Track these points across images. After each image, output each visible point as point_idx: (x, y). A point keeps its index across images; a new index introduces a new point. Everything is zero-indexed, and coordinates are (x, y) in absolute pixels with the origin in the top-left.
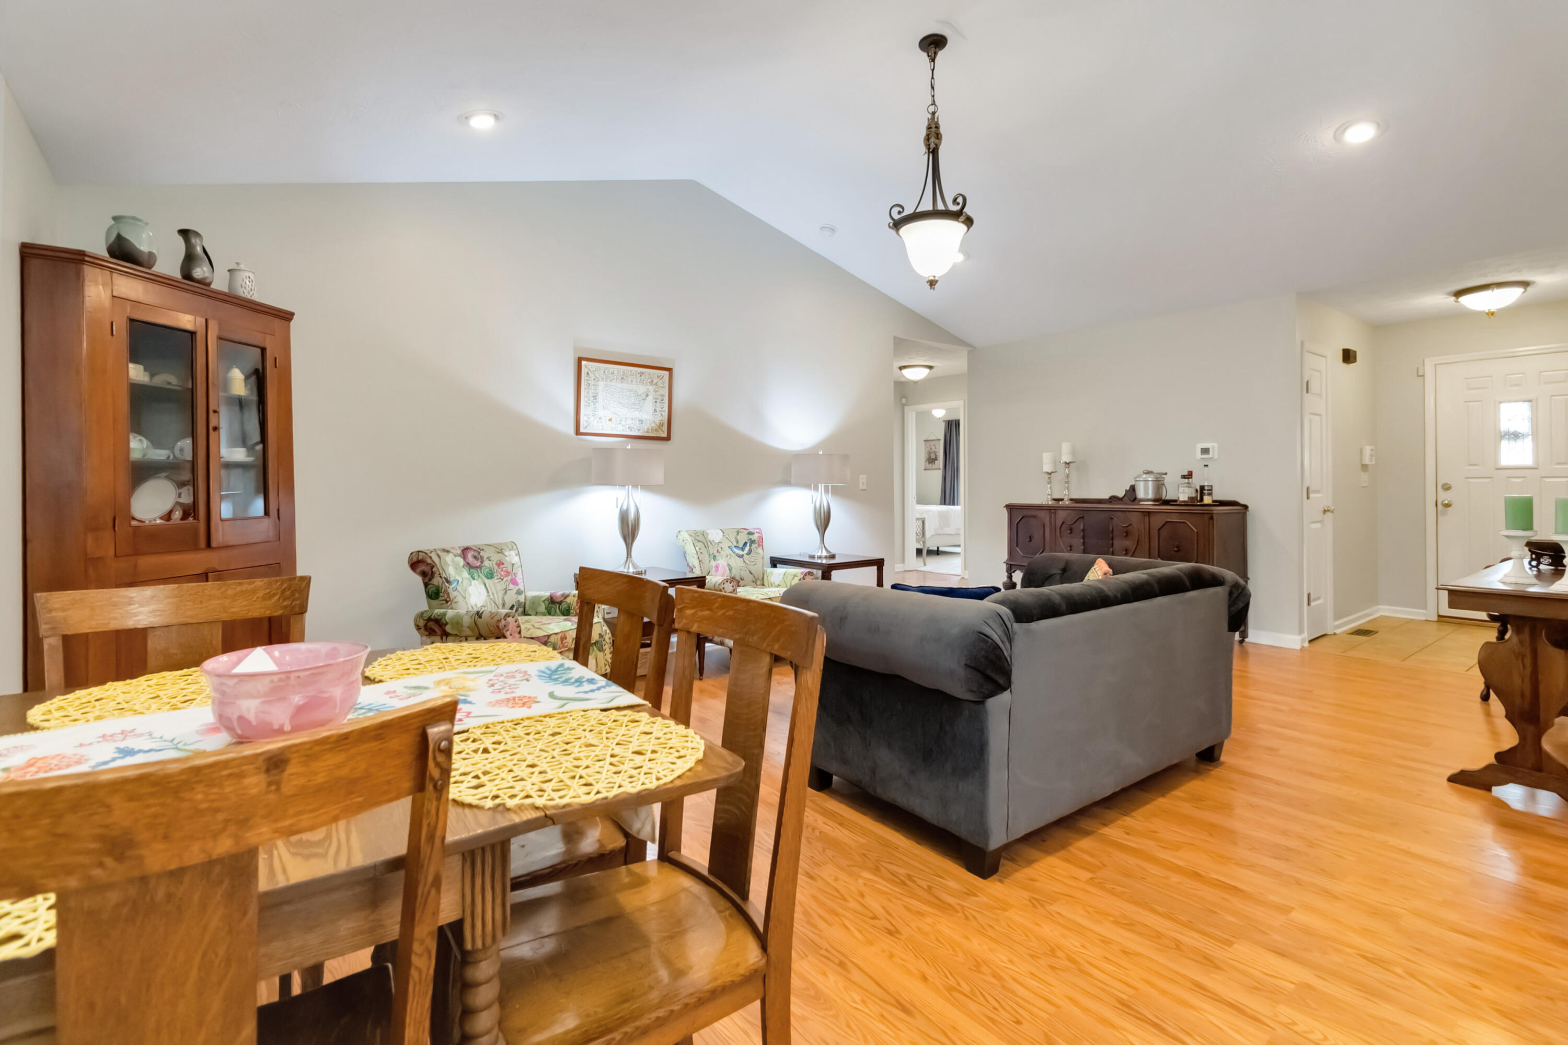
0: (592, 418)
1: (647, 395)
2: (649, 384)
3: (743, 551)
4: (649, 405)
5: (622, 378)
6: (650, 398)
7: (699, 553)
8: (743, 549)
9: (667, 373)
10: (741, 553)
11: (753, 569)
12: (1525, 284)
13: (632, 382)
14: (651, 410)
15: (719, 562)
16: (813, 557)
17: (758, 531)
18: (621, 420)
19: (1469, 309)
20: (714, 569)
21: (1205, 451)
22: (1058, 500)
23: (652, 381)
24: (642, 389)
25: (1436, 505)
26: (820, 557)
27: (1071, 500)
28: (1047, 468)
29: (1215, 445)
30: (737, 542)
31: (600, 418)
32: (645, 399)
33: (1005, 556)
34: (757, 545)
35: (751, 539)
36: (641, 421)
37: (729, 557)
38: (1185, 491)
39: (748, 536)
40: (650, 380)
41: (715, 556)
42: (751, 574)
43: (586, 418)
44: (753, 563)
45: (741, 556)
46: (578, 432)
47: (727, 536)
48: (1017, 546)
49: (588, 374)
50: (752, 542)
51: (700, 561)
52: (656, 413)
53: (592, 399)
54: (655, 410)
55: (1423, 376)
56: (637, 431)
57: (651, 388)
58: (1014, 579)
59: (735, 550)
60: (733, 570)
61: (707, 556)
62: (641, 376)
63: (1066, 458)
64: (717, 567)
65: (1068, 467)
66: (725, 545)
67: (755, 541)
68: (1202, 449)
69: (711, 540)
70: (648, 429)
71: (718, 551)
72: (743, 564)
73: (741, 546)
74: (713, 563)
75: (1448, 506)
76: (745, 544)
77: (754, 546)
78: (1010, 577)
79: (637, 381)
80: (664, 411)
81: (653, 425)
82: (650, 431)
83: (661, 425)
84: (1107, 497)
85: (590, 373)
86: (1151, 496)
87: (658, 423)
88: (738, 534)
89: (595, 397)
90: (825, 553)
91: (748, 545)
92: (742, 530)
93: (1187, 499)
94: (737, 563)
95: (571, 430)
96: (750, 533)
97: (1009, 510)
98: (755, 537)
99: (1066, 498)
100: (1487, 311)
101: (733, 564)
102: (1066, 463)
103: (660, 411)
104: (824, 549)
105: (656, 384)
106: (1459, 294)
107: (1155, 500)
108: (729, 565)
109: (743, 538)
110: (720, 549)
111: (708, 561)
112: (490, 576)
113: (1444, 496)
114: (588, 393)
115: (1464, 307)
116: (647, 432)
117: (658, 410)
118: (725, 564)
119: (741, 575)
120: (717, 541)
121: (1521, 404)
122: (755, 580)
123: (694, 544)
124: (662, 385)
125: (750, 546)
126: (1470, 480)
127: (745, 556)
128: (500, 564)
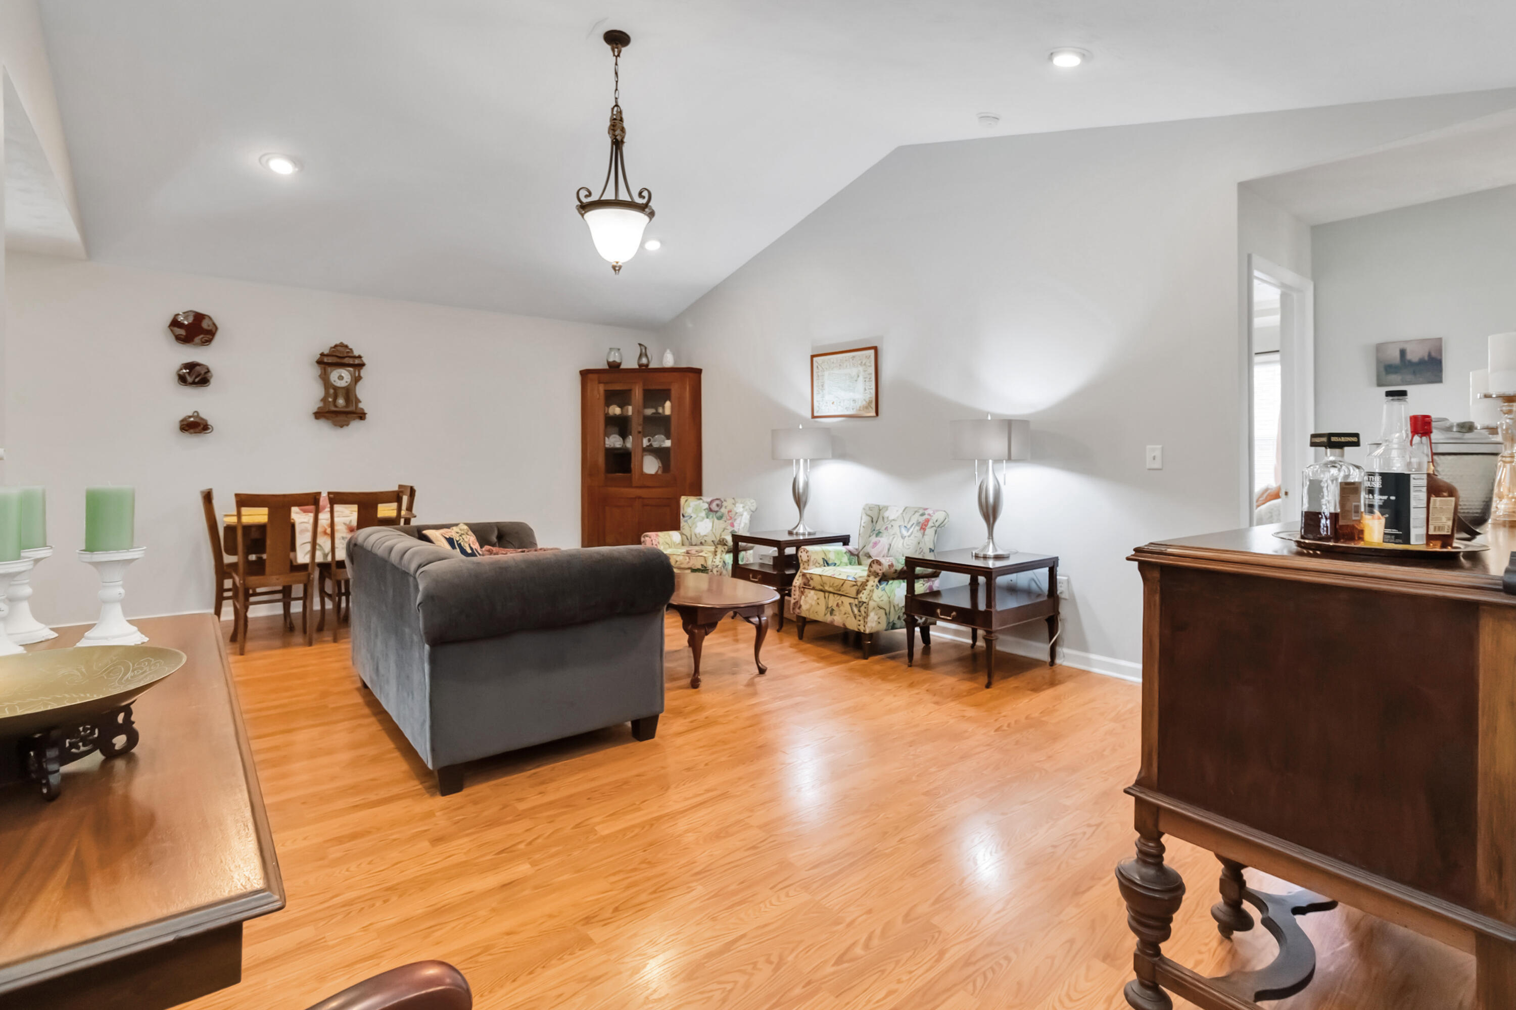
0: (821, 403)
1: (858, 376)
2: (859, 366)
3: (908, 532)
4: (860, 385)
5: (840, 365)
6: (861, 379)
8: (908, 530)
9: (873, 352)
10: (906, 533)
13: (846, 366)
14: (862, 390)
15: (881, 539)
18: (840, 402)
23: (862, 362)
24: (854, 371)
31: (827, 403)
32: (856, 381)
34: (919, 528)
35: (918, 521)
36: (854, 401)
40: (859, 362)
41: (880, 532)
43: (818, 405)
46: (813, 417)
49: (817, 367)
50: (918, 524)
52: (866, 392)
53: (821, 387)
54: (865, 390)
56: (852, 410)
57: (861, 369)
59: (903, 530)
61: (869, 531)
62: (853, 360)
64: (876, 544)
70: (860, 407)
71: (886, 528)
74: (874, 539)
76: (913, 524)
77: (916, 528)
79: (850, 365)
80: (872, 389)
81: (864, 403)
82: (861, 409)
83: (870, 402)
85: (819, 367)
87: (867, 400)
89: (823, 386)
91: (913, 527)
92: (921, 510)
94: (898, 544)
95: (810, 416)
101: (894, 544)
103: (869, 389)
105: (865, 364)
108: (889, 545)
110: (889, 527)
112: (720, 518)
114: (818, 383)
116: (860, 410)
117: (867, 389)
124: (870, 365)
128: (730, 511)
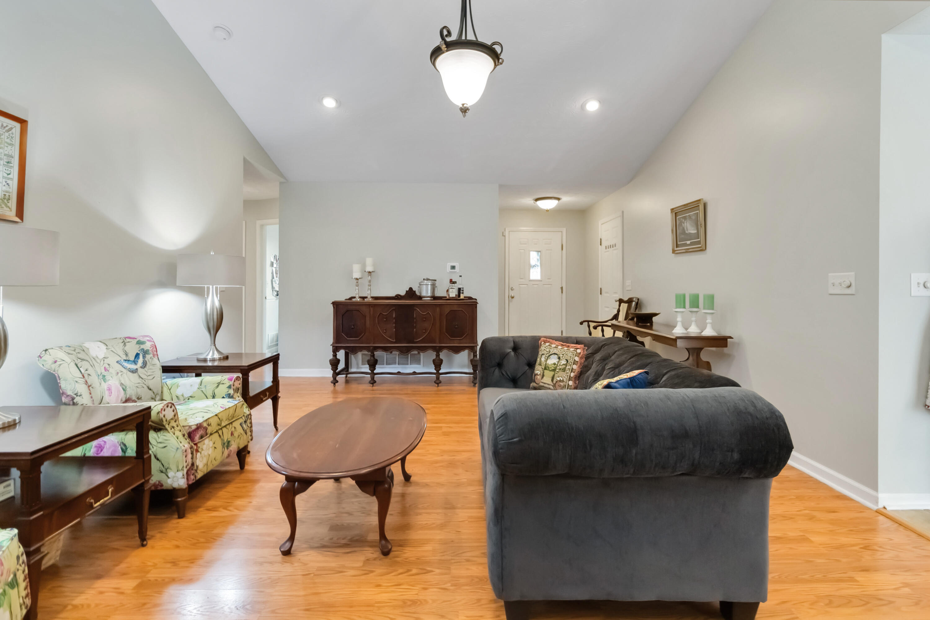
3: (136, 364)
7: (86, 376)
8: (135, 362)
9: (18, 125)
10: (133, 367)
11: (151, 384)
12: (559, 199)
15: (110, 382)
16: (205, 360)
17: (148, 339)
19: (539, 207)
20: (107, 393)
21: (453, 267)
22: (364, 298)
25: (509, 298)
26: (213, 360)
27: (372, 297)
28: (357, 275)
29: (458, 264)
30: (127, 355)
33: (331, 340)
34: (151, 355)
35: (143, 349)
37: (120, 374)
38: (453, 291)
39: (138, 346)
41: (104, 376)
42: (150, 390)
44: (151, 377)
45: (134, 371)
47: (113, 349)
48: (342, 332)
50: (145, 352)
51: (89, 386)
55: (505, 236)
58: (338, 357)
59: (126, 364)
60: (128, 389)
61: (97, 377)
63: (369, 269)
64: (109, 389)
65: (370, 275)
66: (112, 360)
67: (148, 351)
68: (451, 266)
69: (94, 356)
71: (106, 369)
72: (140, 380)
73: (132, 358)
74: (105, 386)
75: (513, 297)
76: (137, 355)
77: (148, 357)
78: (335, 355)
83: (6, 198)
84: (394, 295)
86: (429, 294)
87: (1, 194)
88: (125, 345)
90: (217, 356)
91: (141, 356)
92: (128, 340)
93: (454, 296)
94: (131, 380)
96: (139, 343)
97: (335, 306)
98: (147, 346)
99: (369, 297)
100: (546, 209)
101: (127, 382)
102: (370, 272)
104: (216, 352)
106: (537, 200)
107: (431, 297)
108: (122, 384)
109: (132, 349)
110: (107, 366)
111: (99, 384)
113: (512, 293)
115: (538, 206)
118: (117, 383)
119: (137, 393)
120: (101, 356)
121: (535, 252)
122: (154, 396)
123: (76, 365)
124: (8, 141)
125: (144, 357)
126: (521, 286)
127: (140, 370)
